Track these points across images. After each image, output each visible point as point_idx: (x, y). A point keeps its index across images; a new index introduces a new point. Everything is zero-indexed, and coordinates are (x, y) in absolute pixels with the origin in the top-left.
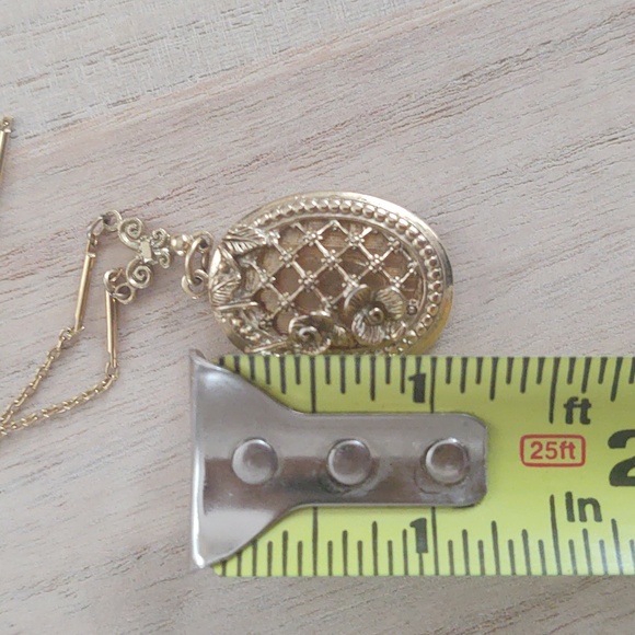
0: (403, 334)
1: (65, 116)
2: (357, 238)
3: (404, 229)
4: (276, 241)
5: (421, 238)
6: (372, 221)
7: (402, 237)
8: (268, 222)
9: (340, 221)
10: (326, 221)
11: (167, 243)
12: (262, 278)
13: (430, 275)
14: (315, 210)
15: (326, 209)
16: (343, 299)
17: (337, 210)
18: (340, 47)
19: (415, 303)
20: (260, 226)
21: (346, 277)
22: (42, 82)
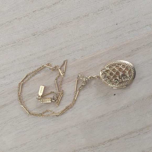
0: (130, 79)
1: (74, 59)
2: (121, 66)
3: (127, 64)
4: (109, 69)
5: (131, 66)
6: (122, 64)
7: (127, 65)
8: (107, 67)
9: (117, 64)
10: (115, 65)
11: (87, 78)
12: (108, 74)
13: (132, 70)
14: (114, 64)
15: (115, 63)
16: (120, 75)
17: (117, 63)
18: (113, 47)
19: (130, 74)
20: (106, 67)
21: (120, 72)
22: (71, 54)
